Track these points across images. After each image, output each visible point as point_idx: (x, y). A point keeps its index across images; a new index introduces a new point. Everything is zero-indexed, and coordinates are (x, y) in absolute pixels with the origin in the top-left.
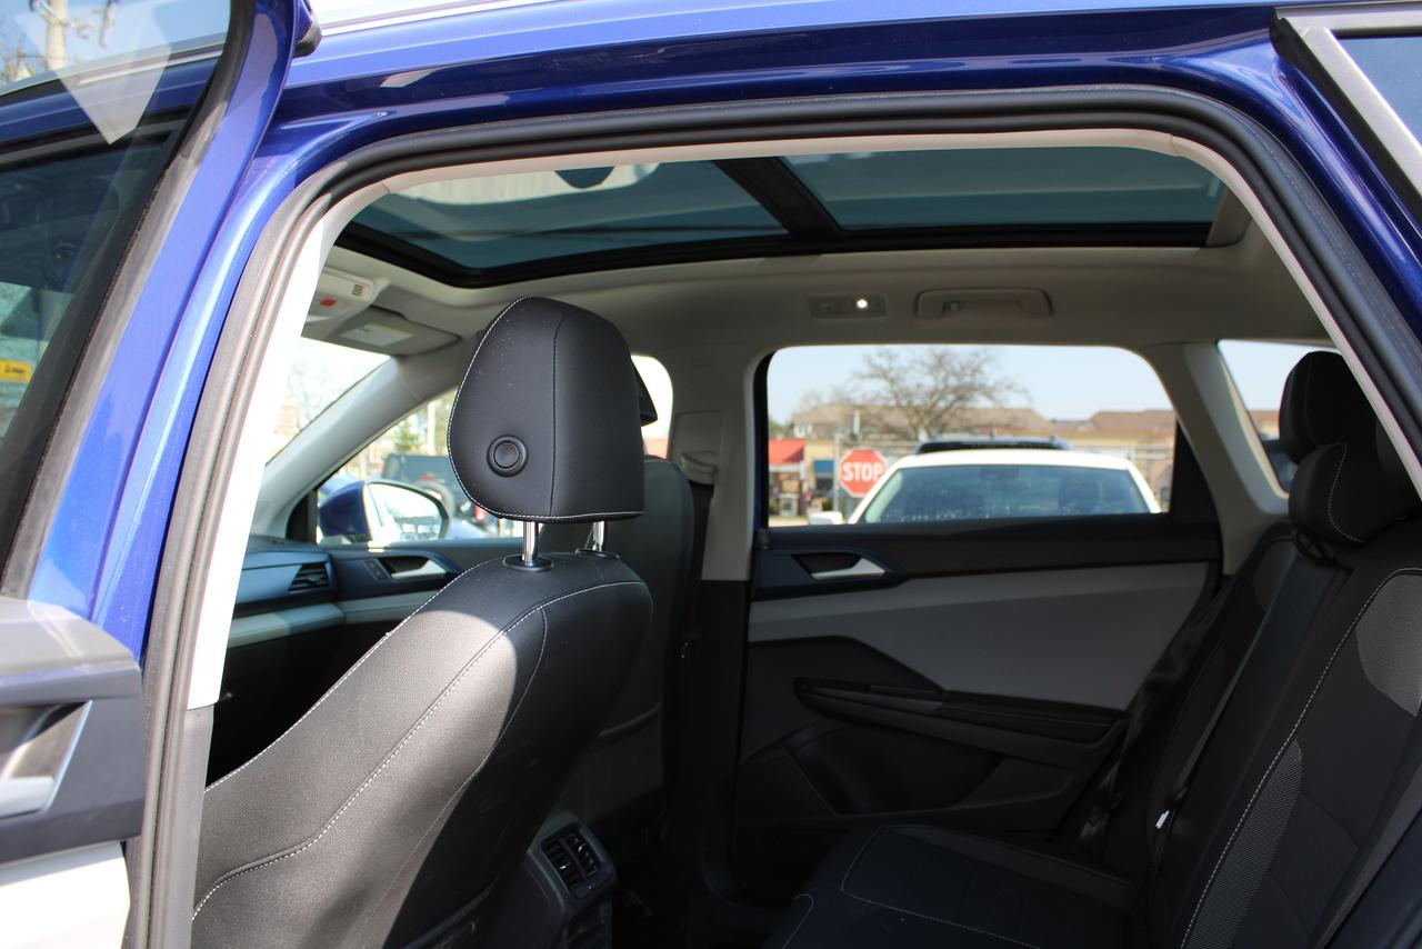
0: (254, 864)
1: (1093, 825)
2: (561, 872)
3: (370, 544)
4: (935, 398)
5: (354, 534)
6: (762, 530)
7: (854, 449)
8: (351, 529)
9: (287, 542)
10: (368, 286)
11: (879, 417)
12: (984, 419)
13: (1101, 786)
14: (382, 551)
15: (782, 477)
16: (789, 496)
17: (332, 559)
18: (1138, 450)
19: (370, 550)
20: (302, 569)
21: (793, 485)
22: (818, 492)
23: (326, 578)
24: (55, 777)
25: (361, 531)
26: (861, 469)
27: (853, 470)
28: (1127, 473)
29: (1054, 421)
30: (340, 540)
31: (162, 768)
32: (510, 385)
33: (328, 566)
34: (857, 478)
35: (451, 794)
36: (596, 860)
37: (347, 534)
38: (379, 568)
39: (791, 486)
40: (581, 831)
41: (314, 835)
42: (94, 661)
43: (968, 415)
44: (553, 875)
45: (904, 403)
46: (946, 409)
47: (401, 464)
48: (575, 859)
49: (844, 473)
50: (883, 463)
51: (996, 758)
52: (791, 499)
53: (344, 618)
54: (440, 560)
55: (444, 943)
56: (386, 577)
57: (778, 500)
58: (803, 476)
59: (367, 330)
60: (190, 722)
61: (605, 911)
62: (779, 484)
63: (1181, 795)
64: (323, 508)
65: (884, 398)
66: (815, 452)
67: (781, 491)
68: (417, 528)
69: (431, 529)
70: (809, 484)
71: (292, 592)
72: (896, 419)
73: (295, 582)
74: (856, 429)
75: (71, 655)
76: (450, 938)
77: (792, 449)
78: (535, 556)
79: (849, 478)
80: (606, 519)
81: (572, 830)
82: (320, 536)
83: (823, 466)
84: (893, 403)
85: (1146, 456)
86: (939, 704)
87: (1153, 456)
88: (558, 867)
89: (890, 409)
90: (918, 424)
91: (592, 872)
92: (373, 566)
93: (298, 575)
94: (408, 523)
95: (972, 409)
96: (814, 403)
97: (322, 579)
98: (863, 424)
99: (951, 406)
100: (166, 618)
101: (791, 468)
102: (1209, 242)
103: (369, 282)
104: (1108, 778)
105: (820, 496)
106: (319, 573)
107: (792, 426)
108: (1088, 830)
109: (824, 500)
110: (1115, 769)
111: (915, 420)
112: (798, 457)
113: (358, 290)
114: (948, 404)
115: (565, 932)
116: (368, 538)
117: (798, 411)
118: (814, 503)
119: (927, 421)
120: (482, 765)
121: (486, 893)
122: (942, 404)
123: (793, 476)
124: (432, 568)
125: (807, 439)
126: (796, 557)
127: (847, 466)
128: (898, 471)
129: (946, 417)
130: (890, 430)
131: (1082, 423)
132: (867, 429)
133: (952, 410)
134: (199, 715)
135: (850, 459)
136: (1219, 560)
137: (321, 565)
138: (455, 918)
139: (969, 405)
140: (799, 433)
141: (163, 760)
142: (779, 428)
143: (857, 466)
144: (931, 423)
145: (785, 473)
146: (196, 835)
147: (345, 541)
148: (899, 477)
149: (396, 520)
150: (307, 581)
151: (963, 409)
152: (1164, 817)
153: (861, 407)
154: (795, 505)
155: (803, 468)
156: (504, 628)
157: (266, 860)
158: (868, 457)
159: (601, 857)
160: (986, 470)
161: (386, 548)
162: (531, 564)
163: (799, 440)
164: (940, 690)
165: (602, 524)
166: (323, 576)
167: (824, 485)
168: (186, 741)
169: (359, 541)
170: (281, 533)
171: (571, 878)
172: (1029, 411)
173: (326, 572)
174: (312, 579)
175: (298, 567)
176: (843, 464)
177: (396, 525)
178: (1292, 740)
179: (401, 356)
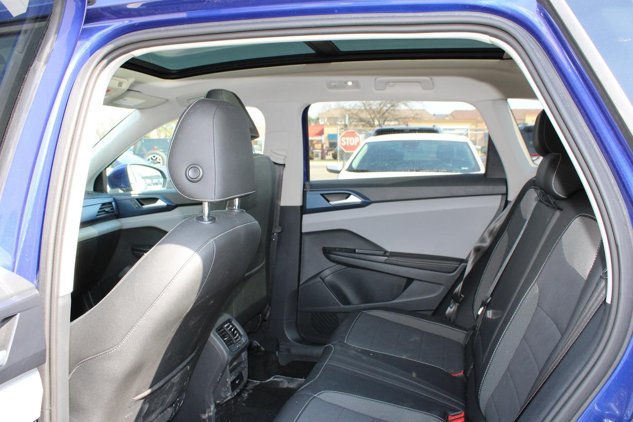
0: (94, 356)
1: (451, 308)
2: (224, 341)
3: (132, 192)
4: (381, 106)
5: (124, 187)
6: (307, 183)
7: (346, 131)
8: (122, 185)
9: (94, 193)
10: (125, 82)
11: (356, 114)
12: (403, 115)
13: (455, 291)
14: (137, 196)
15: (314, 142)
16: (317, 151)
17: (115, 200)
18: (471, 130)
19: (132, 196)
20: (102, 206)
21: (320, 146)
22: (330, 148)
23: (113, 209)
24: (6, 350)
25: (127, 186)
26: (349, 140)
27: (346, 140)
28: (467, 143)
29: (434, 115)
30: (118, 191)
31: (50, 323)
32: (194, 141)
33: (113, 204)
34: (348, 144)
35: (177, 322)
36: (240, 334)
37: (121, 188)
38: (137, 204)
39: (318, 146)
40: (232, 322)
41: (118, 344)
42: (19, 294)
43: (396, 113)
44: (221, 343)
45: (368, 108)
46: (387, 110)
47: (142, 143)
48: (230, 335)
49: (341, 142)
50: (359, 138)
51: (410, 281)
52: (318, 152)
53: (122, 226)
54: (164, 199)
55: (177, 377)
56: (140, 207)
57: (313, 153)
58: (323, 142)
59: (125, 100)
60: (61, 302)
61: (244, 355)
62: (313, 145)
63: (488, 301)
64: (110, 177)
65: (359, 106)
66: (328, 131)
67: (314, 149)
68: (152, 181)
69: (159, 181)
70: (326, 145)
71: (98, 217)
72: (364, 115)
73: (99, 212)
74: (347, 122)
75: (8, 293)
76: (179, 374)
77: (319, 129)
78: (209, 216)
79: (344, 144)
80: (239, 198)
81: (229, 321)
82: (109, 189)
83: (332, 137)
84: (363, 108)
85: (475, 132)
86: (386, 258)
87: (478, 132)
88: (223, 339)
89: (362, 111)
90: (374, 117)
91: (238, 339)
92: (133, 203)
93: (100, 209)
94: (148, 178)
95: (398, 110)
96: (328, 109)
97: (111, 209)
98: (350, 118)
99: (389, 108)
100: (46, 258)
101: (318, 138)
102: (504, 57)
103: (126, 80)
104: (458, 287)
105: (331, 150)
106: (109, 207)
107: (318, 119)
108: (449, 310)
109: (333, 152)
110: (461, 284)
111: (373, 116)
112: (321, 133)
113: (120, 84)
114: (387, 108)
115: (228, 366)
116: (131, 190)
117: (321, 112)
118: (328, 153)
119: (378, 116)
120: (190, 309)
121: (193, 354)
122: (385, 108)
123: (319, 142)
124: (160, 203)
125: (325, 125)
126: (322, 195)
127: (343, 139)
128: (366, 144)
129: (387, 114)
130: (361, 120)
131: (447, 115)
132: (352, 120)
133: (389, 111)
134: (64, 298)
135: (344, 136)
136: (506, 194)
137: (110, 203)
138: (181, 366)
139: (397, 108)
140: (321, 122)
141: (50, 320)
142: (313, 120)
143: (348, 138)
144: (380, 118)
145: (315, 140)
146: (67, 349)
147: (121, 191)
148: (366, 146)
149: (143, 178)
150: (105, 211)
151: (394, 110)
152: (481, 309)
153: (349, 110)
154: (320, 155)
155: (323, 138)
156: (197, 251)
157: (98, 354)
158: (352, 134)
159: (242, 332)
160: (405, 143)
161: (139, 194)
162: (207, 220)
163: (321, 125)
164: (386, 252)
165: (237, 199)
166: (111, 208)
167: (333, 145)
168: (60, 310)
169: (127, 191)
170: (92, 189)
171: (229, 343)
172: (424, 110)
173: (112, 206)
174: (106, 210)
175: (101, 205)
176: (341, 138)
177: (143, 180)
178: (535, 283)
179: (140, 108)
